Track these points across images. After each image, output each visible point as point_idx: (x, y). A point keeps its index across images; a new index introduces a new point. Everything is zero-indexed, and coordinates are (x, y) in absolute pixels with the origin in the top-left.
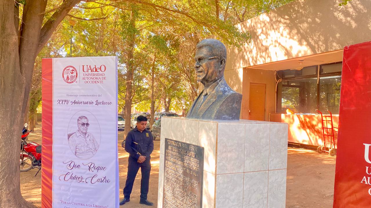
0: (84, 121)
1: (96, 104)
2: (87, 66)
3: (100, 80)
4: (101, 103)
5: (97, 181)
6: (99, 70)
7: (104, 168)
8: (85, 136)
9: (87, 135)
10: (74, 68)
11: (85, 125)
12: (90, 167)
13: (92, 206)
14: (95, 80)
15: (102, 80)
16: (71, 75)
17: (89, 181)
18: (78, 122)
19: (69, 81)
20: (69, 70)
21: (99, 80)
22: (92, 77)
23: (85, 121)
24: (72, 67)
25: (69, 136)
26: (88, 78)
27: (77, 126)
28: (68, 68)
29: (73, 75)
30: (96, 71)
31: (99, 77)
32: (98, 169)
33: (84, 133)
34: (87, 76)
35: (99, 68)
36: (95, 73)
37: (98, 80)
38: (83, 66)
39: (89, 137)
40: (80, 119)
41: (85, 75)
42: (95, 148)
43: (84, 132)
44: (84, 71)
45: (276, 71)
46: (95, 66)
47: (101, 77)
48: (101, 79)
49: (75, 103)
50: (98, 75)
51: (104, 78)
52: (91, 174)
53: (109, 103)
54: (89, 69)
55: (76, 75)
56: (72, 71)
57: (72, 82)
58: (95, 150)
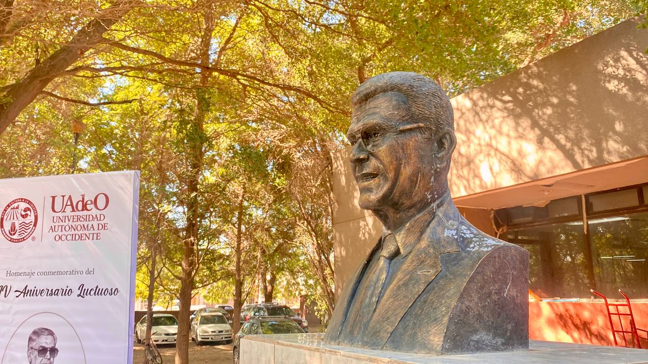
0: (46, 341)
1: (79, 295)
2: (63, 196)
3: (92, 231)
4: (92, 293)
6: (93, 206)
10: (29, 202)
11: (48, 353)
14: (81, 232)
15: (98, 232)
16: (21, 220)
18: (30, 346)
19: (15, 237)
20: (17, 208)
21: (89, 232)
22: (73, 224)
23: (48, 341)
26: (63, 227)
27: (25, 355)
28: (15, 205)
29: (27, 220)
30: (84, 207)
31: (90, 224)
34: (61, 223)
35: (91, 201)
36: (82, 213)
37: (87, 232)
38: (54, 198)
40: (34, 337)
41: (55, 220)
44: (54, 211)
46: (83, 196)
47: (95, 223)
48: (96, 227)
49: (25, 293)
50: (88, 220)
51: (104, 227)
53: (113, 291)
54: (66, 205)
55: (33, 221)
56: (25, 211)
57: (23, 238)
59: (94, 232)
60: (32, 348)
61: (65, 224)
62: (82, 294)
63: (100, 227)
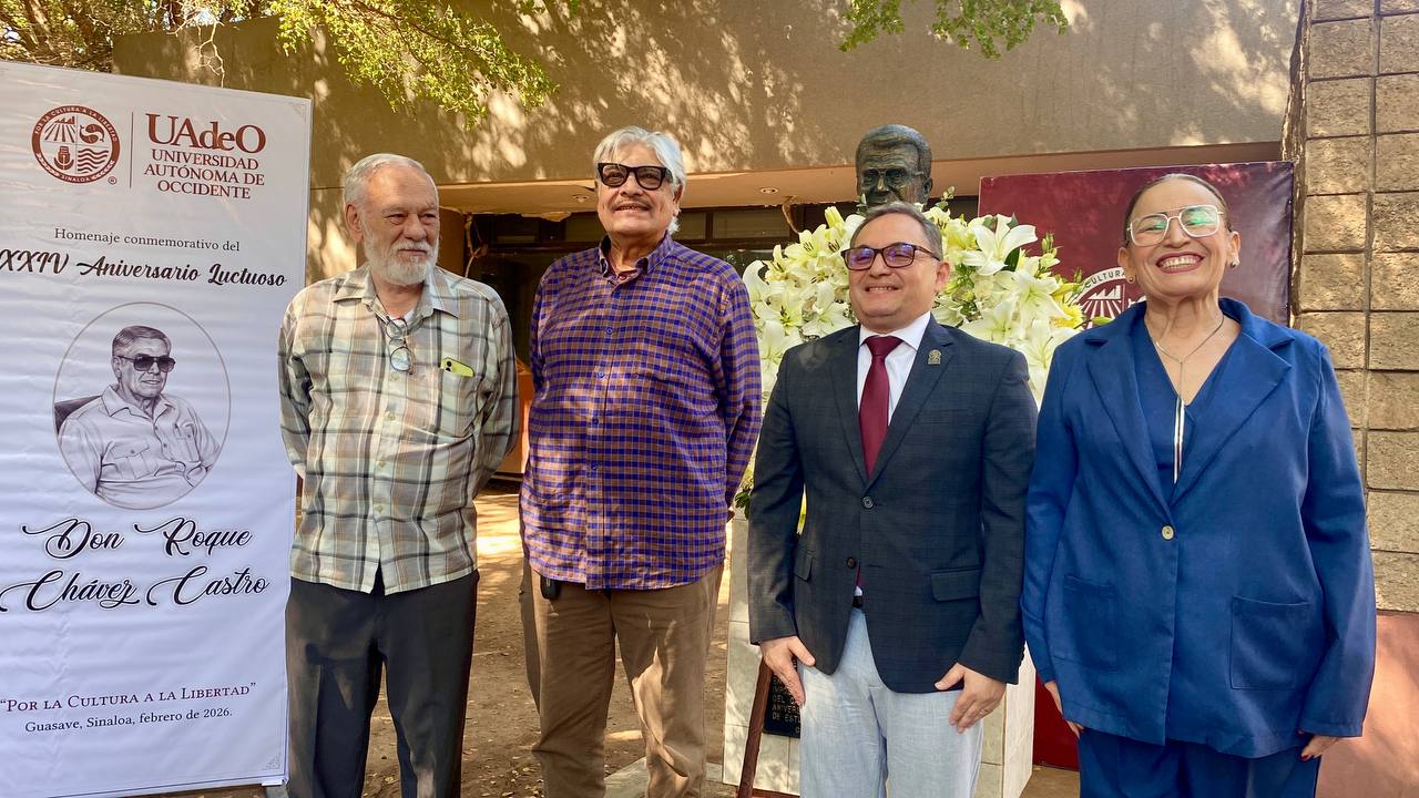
0: (151, 348)
1: (211, 281)
2: (173, 119)
3: (233, 184)
4: (236, 278)
5: (207, 590)
6: (234, 143)
7: (241, 537)
8: (149, 410)
9: (160, 407)
10: (98, 117)
11: (155, 365)
12: (171, 540)
13: (179, 695)
14: (212, 182)
15: (245, 186)
16: (82, 145)
17: (164, 595)
18: (118, 352)
19: (71, 172)
20: (72, 121)
21: (228, 184)
22: (196, 168)
23: (154, 347)
24: (89, 112)
25: (63, 412)
26: (176, 170)
27: (107, 366)
28: (67, 116)
29: (97, 147)
30: (217, 144)
31: (230, 172)
32: (213, 541)
33: (146, 398)
34: (170, 162)
35: (230, 135)
36: (212, 152)
37: (225, 185)
38: (152, 118)
39: (174, 413)
40: (125, 341)
41: (158, 155)
42: (201, 459)
43: (148, 391)
45: (470, 214)
46: (215, 125)
47: (240, 172)
48: (241, 178)
49: (99, 269)
50: (224, 164)
51: (257, 180)
52: (178, 564)
53: (275, 279)
54: (180, 134)
55: (110, 150)
56: (90, 129)
57: (89, 177)
58: (199, 466)
59: (237, 185)
60: (121, 357)
61: (180, 165)
62: (217, 280)
63: (250, 179)
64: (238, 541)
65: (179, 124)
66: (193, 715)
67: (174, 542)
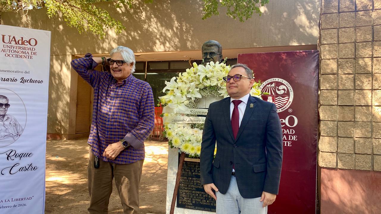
1: (21, 82)
4: (28, 81)
5: (19, 170)
6: (28, 43)
7: (30, 154)
8: (2, 119)
9: (6, 118)
11: (4, 106)
12: (8, 156)
13: (11, 200)
14: (21, 54)
15: (31, 55)
17: (6, 172)
21: (26, 55)
22: (16, 50)
23: (3, 101)
31: (27, 51)
32: (21, 156)
34: (9, 49)
36: (21, 46)
39: (10, 120)
41: (5, 47)
42: (17, 133)
43: (2, 113)
44: (4, 42)
46: (22, 38)
47: (30, 52)
48: (30, 53)
50: (25, 49)
51: (35, 54)
52: (11, 163)
53: (40, 82)
54: (12, 41)
58: (17, 135)
59: (29, 55)
61: (12, 49)
62: (23, 82)
63: (33, 53)
64: (29, 156)
65: (11, 38)
66: (15, 206)
67: (9, 156)
